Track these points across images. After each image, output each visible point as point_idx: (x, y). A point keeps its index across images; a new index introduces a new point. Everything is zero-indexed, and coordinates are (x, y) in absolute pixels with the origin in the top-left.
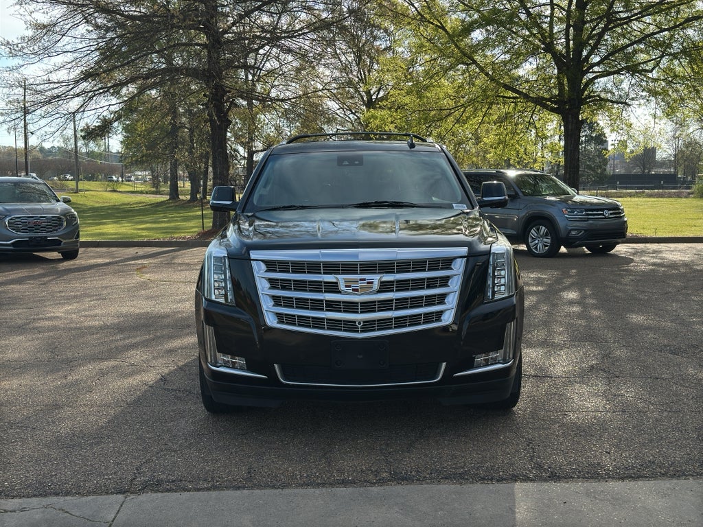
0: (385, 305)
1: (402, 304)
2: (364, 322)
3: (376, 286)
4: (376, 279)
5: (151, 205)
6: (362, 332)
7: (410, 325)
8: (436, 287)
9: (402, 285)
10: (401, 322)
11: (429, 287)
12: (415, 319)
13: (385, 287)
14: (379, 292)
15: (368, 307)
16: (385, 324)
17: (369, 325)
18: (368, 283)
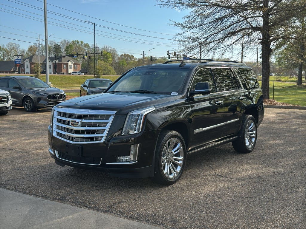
0: (83, 132)
1: (88, 132)
2: (76, 138)
3: (79, 124)
4: (80, 121)
5: (287, 87)
6: (75, 141)
7: (90, 141)
8: (101, 126)
9: (90, 125)
10: (87, 139)
11: (99, 126)
12: (92, 139)
13: (83, 125)
14: (81, 126)
15: (78, 132)
16: (82, 139)
17: (77, 139)
18: (77, 122)
